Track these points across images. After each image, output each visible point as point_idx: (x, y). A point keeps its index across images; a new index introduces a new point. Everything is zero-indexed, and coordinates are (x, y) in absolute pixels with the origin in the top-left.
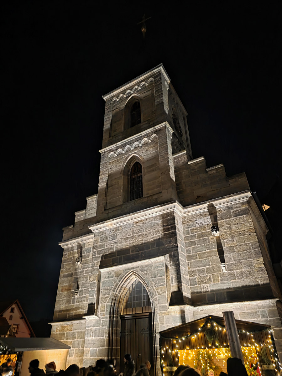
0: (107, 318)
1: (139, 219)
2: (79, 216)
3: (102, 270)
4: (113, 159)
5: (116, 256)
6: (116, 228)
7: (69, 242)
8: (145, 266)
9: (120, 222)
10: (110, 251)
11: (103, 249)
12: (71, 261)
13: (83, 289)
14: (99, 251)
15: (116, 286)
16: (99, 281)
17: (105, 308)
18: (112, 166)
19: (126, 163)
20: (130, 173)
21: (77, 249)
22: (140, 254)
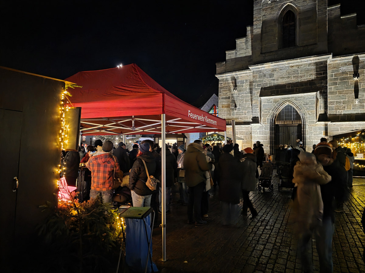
0: (268, 125)
1: (295, 64)
2: (229, 54)
3: (262, 98)
4: (267, 6)
5: (273, 89)
6: (273, 69)
7: (224, 75)
8: (299, 97)
9: (278, 65)
10: (268, 86)
11: (262, 84)
12: (227, 88)
13: (241, 107)
14: (258, 84)
15: (275, 108)
17: (267, 120)
18: (265, 13)
19: (280, 12)
20: (282, 21)
21: (232, 80)
22: (295, 89)
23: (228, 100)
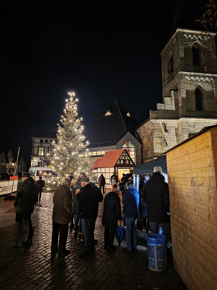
2: (159, 106)
4: (188, 81)
6: (195, 122)
10: (193, 133)
12: (159, 130)
13: (170, 145)
14: (187, 131)
18: (187, 85)
19: (196, 88)
23: (160, 139)
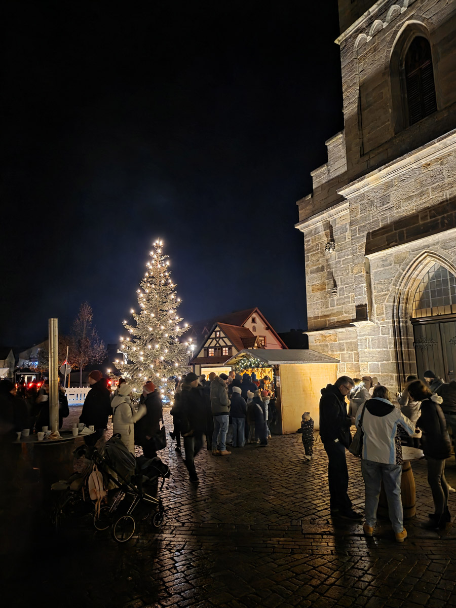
0: (389, 323)
1: (432, 157)
2: (318, 176)
3: (370, 257)
4: (365, 49)
5: (392, 231)
6: (387, 182)
7: (310, 222)
8: (451, 240)
9: (394, 171)
10: (381, 225)
11: (369, 223)
12: (318, 249)
13: (344, 286)
14: (361, 227)
15: (399, 278)
16: (368, 273)
17: (384, 311)
18: (364, 64)
19: (392, 49)
20: (404, 68)
21: (325, 230)
22: (439, 221)
23: (320, 274)
